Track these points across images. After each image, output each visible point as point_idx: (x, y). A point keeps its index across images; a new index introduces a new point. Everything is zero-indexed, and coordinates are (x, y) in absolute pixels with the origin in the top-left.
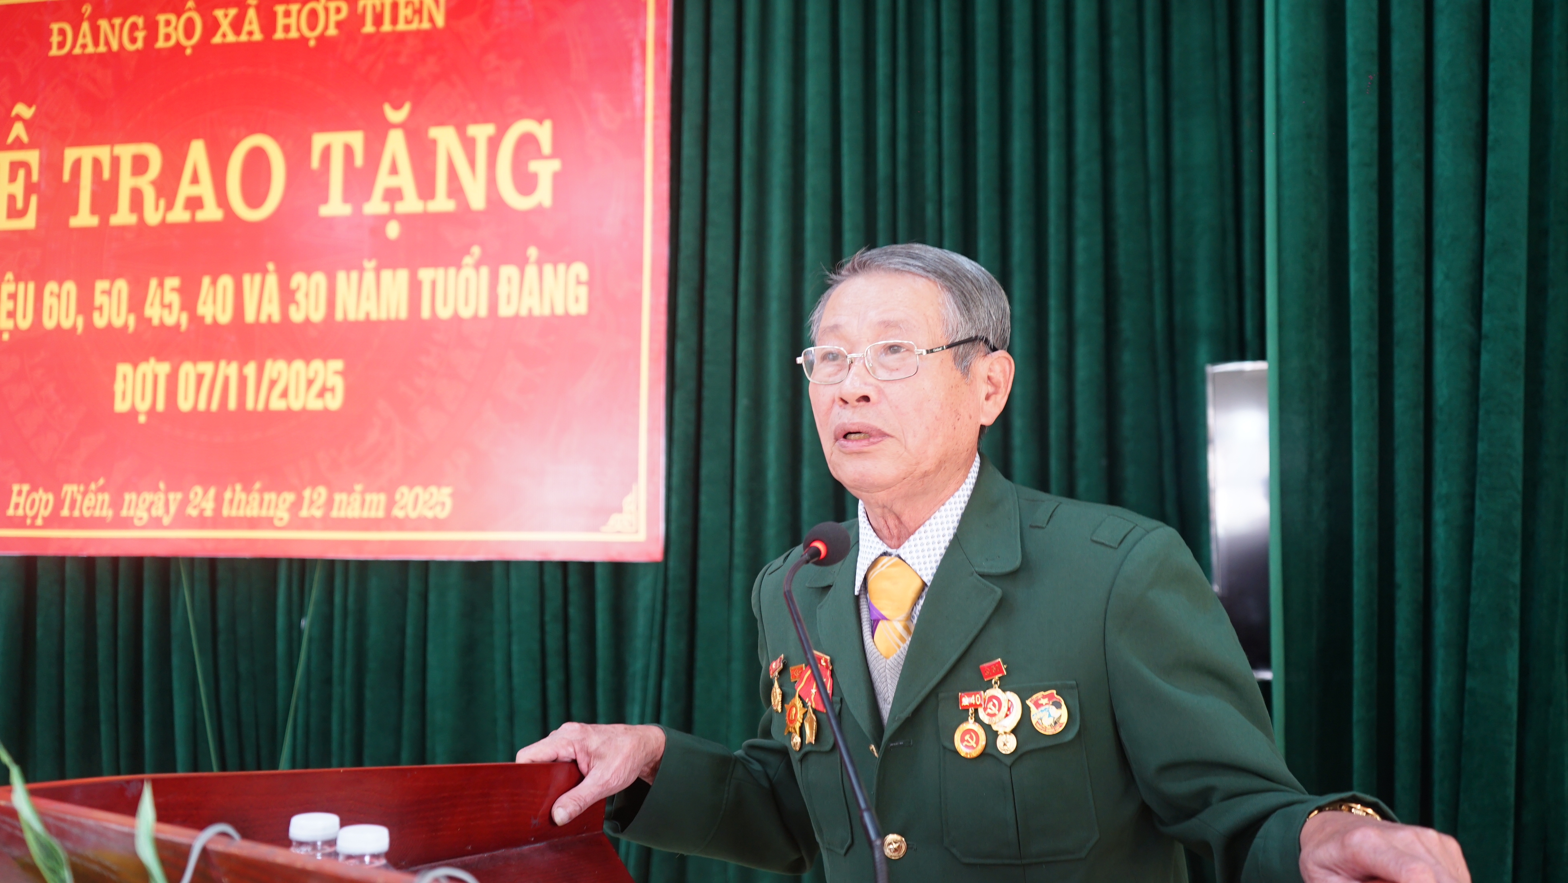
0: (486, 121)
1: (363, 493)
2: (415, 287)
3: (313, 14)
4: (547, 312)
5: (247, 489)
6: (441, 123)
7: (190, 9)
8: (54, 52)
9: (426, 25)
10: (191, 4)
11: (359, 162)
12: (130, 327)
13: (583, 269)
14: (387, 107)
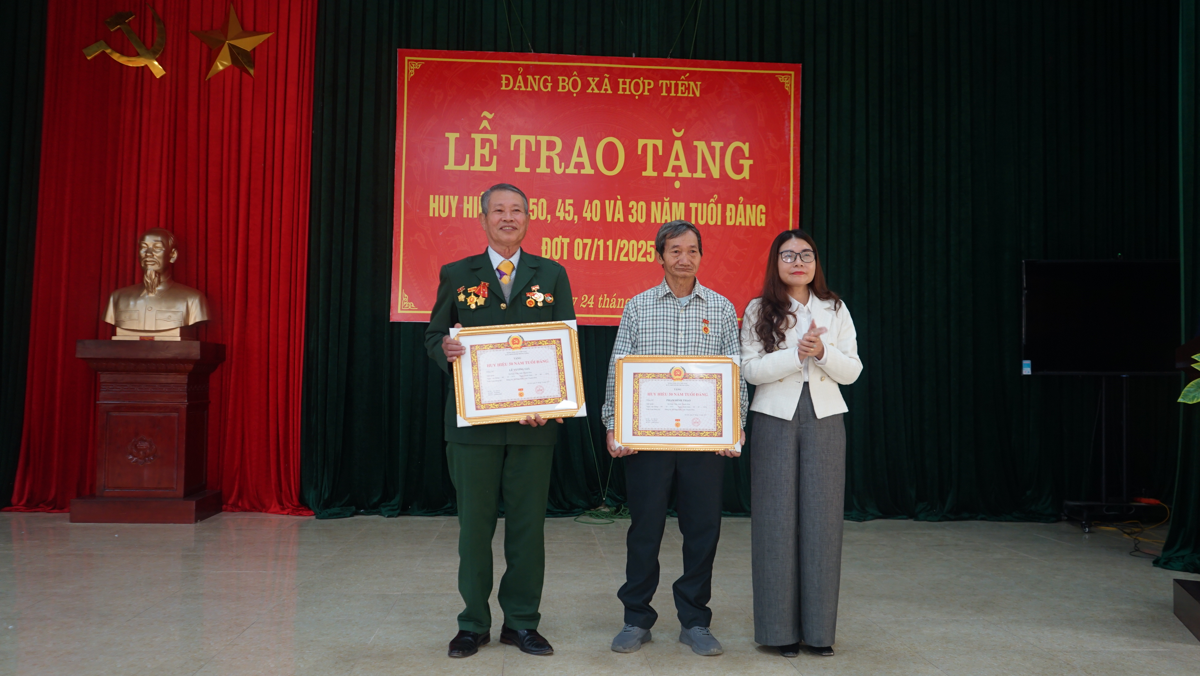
0: (720, 140)
2: (688, 210)
3: (637, 84)
4: (748, 224)
5: (610, 296)
6: (699, 139)
7: (575, 76)
8: (503, 88)
9: (691, 95)
10: (575, 73)
11: (661, 153)
12: (548, 220)
13: (762, 207)
14: (673, 130)
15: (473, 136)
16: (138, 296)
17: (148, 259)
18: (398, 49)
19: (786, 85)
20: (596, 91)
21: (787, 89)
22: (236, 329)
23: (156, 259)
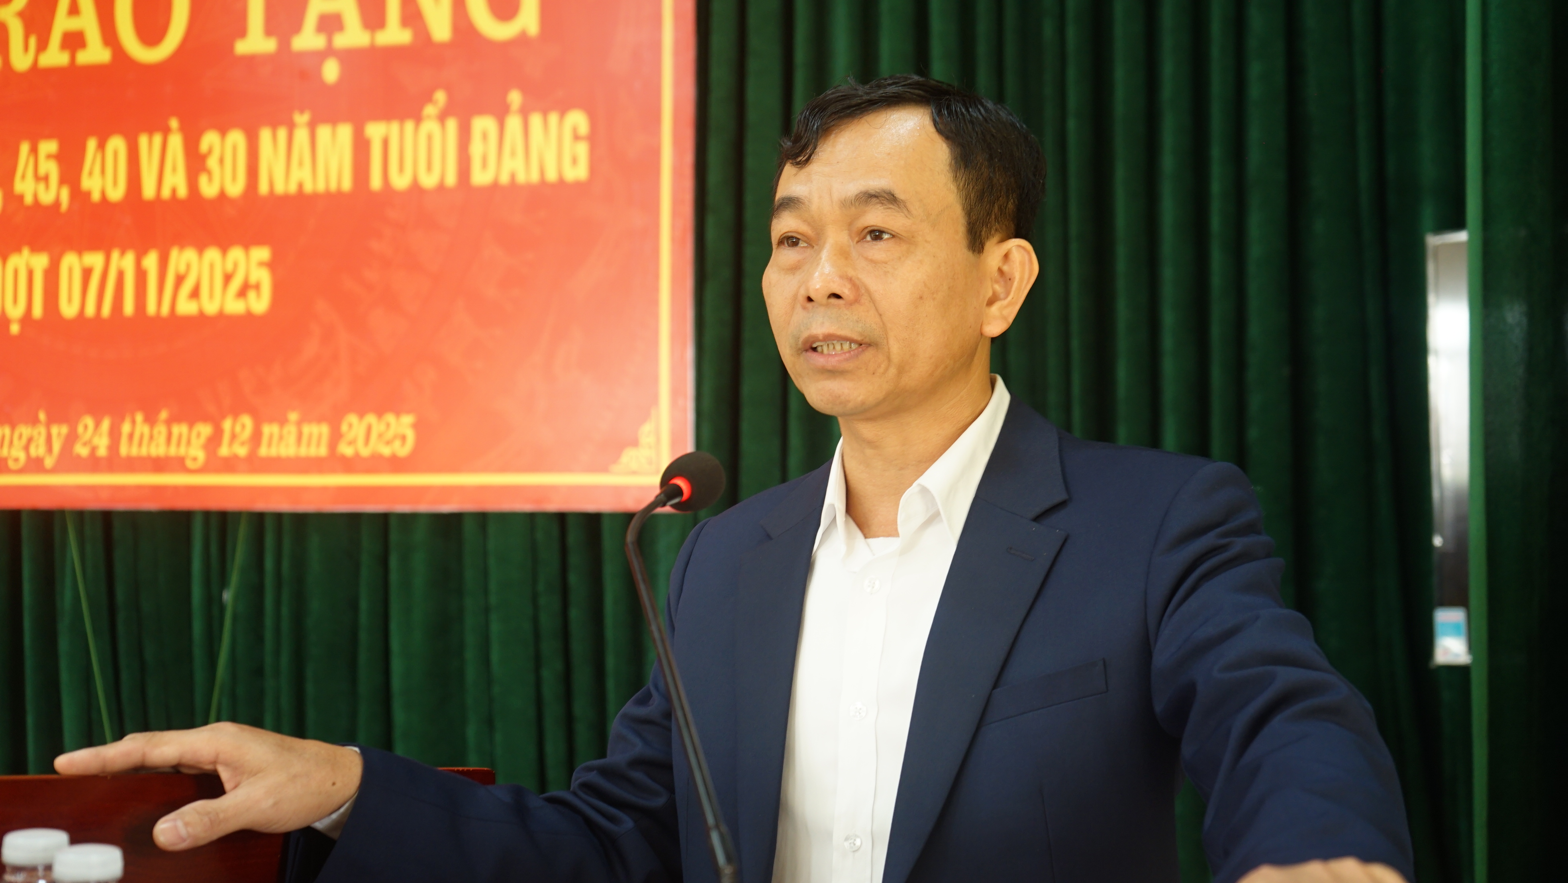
1: (299, 424)
2: (361, 147)
4: (535, 177)
5: (150, 420)
13: (581, 118)
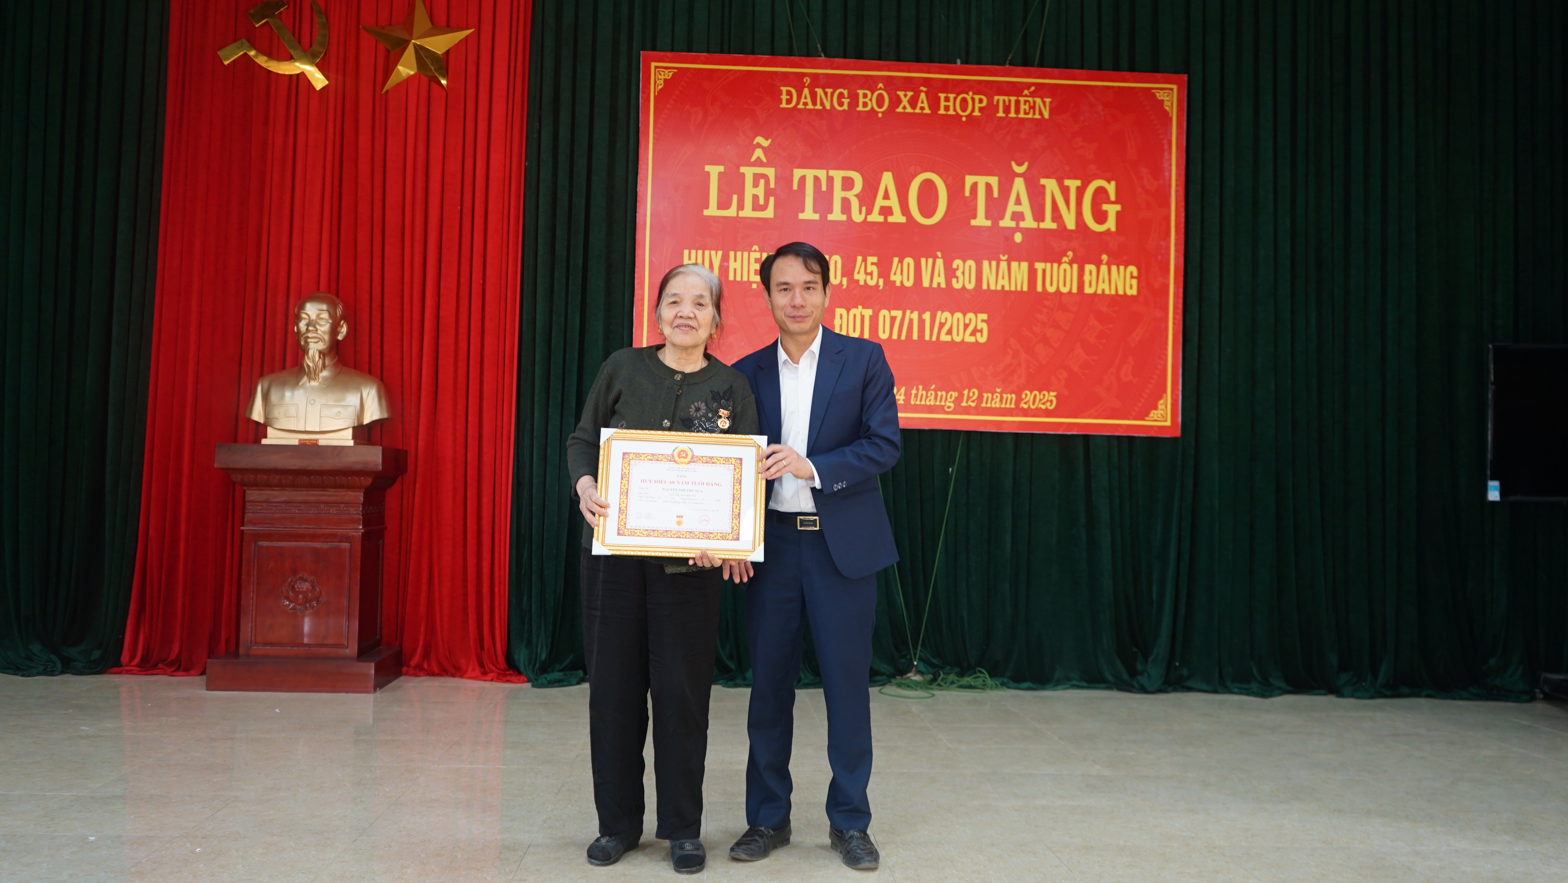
0: (1076, 178)
1: (1001, 393)
2: (1032, 273)
3: (964, 101)
4: (1113, 292)
5: (926, 389)
6: (1048, 177)
7: (881, 89)
8: (784, 105)
9: (1037, 116)
10: (881, 85)
11: (996, 195)
12: (843, 285)
13: (1133, 269)
14: (1013, 163)
15: (743, 169)
16: (296, 385)
17: (310, 335)
18: (641, 52)
19: (1166, 103)
20: (909, 110)
21: (1167, 108)
22: (422, 429)
23: (321, 335)
